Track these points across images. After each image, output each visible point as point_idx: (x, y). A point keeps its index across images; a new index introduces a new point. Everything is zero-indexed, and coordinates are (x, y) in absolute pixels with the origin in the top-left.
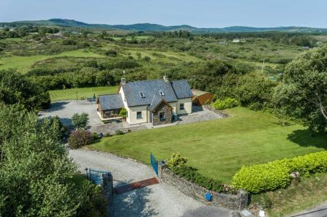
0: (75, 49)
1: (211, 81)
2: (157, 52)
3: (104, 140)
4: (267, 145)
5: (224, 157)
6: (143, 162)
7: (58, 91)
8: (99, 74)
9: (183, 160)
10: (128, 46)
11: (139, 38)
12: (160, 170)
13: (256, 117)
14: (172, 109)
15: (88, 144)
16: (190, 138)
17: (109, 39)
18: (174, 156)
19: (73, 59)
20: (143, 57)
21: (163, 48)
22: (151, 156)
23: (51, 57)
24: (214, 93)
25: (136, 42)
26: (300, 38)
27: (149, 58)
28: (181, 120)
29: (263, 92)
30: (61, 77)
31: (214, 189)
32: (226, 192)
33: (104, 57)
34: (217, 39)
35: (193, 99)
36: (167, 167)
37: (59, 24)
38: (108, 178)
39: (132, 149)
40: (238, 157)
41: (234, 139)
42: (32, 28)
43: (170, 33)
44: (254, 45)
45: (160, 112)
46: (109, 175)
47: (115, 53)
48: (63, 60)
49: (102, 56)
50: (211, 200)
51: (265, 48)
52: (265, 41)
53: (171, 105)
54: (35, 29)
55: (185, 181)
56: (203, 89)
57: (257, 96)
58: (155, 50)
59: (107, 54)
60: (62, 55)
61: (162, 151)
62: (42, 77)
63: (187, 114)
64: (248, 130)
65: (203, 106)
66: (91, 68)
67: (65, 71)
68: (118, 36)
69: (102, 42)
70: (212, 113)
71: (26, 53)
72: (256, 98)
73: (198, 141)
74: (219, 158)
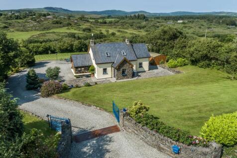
0: (60, 27)
1: (165, 45)
2: (121, 30)
3: (73, 90)
4: (222, 96)
5: (184, 106)
6: (106, 110)
7: (44, 55)
8: (76, 43)
9: (145, 108)
10: (100, 26)
11: (108, 20)
12: (121, 118)
13: (206, 73)
14: (132, 66)
15: (57, 93)
16: (149, 89)
17: (86, 21)
18: (136, 104)
19: (58, 34)
20: (110, 33)
21: (125, 26)
22: (113, 104)
23: (43, 32)
24: (167, 55)
25: (105, 23)
26: (228, 20)
27: (115, 34)
28: (140, 76)
29: (211, 52)
30: (48, 45)
31: (181, 140)
32: (196, 144)
33: (82, 32)
34: (165, 20)
35: (150, 59)
36: (128, 114)
37: (50, 11)
38: (67, 125)
39: (95, 98)
40: (197, 106)
41: (190, 91)
42: (31, 13)
43: (131, 17)
44: (194, 24)
45: (122, 69)
46: (68, 122)
47: (89, 30)
48: (51, 34)
49: (80, 32)
50: (178, 153)
51: (202, 27)
52: (202, 22)
53: (132, 63)
54: (33, 14)
55: (149, 130)
56: (158, 51)
57: (206, 55)
58: (119, 28)
59: (84, 30)
60: (51, 31)
61: (124, 100)
62: (33, 44)
63: (145, 71)
64: (201, 83)
65: (158, 66)
66: (70, 38)
67: (51, 41)
68: (92, 19)
69: (81, 23)
70: (166, 70)
71: (25, 30)
72: (205, 57)
73: (157, 91)
74: (179, 107)
